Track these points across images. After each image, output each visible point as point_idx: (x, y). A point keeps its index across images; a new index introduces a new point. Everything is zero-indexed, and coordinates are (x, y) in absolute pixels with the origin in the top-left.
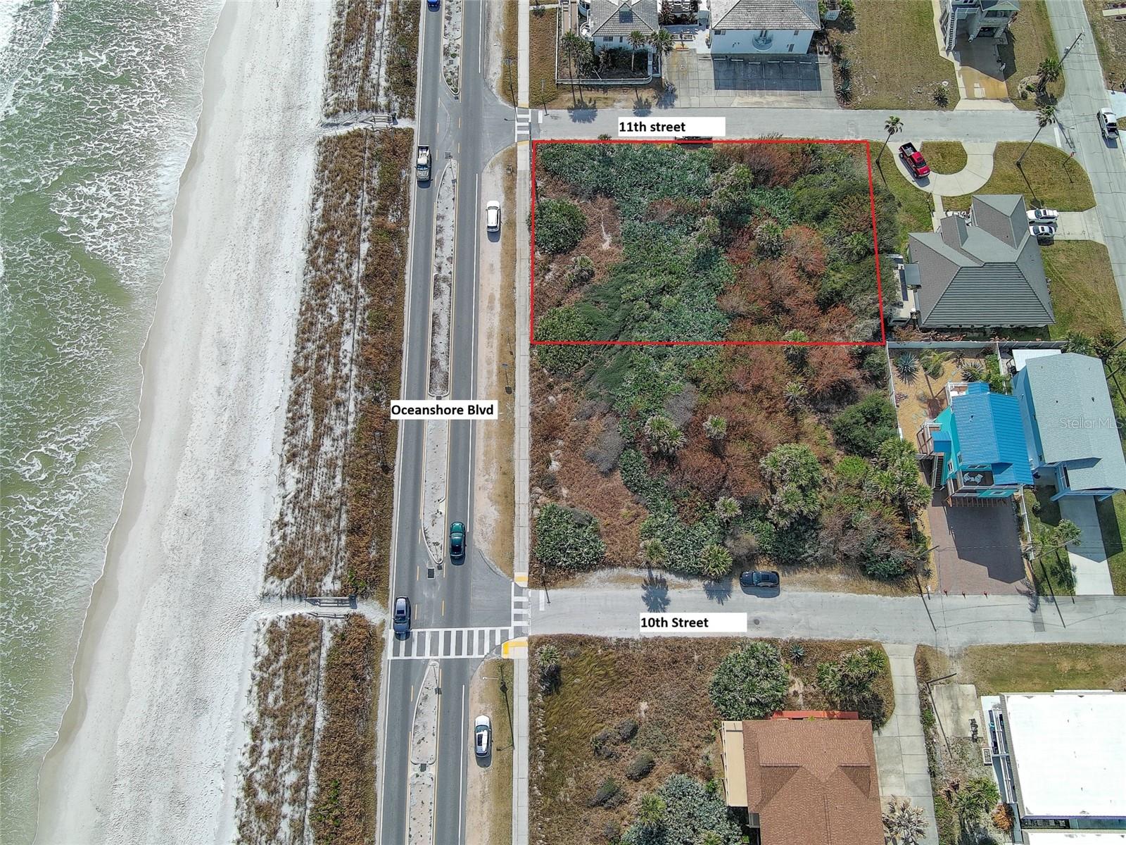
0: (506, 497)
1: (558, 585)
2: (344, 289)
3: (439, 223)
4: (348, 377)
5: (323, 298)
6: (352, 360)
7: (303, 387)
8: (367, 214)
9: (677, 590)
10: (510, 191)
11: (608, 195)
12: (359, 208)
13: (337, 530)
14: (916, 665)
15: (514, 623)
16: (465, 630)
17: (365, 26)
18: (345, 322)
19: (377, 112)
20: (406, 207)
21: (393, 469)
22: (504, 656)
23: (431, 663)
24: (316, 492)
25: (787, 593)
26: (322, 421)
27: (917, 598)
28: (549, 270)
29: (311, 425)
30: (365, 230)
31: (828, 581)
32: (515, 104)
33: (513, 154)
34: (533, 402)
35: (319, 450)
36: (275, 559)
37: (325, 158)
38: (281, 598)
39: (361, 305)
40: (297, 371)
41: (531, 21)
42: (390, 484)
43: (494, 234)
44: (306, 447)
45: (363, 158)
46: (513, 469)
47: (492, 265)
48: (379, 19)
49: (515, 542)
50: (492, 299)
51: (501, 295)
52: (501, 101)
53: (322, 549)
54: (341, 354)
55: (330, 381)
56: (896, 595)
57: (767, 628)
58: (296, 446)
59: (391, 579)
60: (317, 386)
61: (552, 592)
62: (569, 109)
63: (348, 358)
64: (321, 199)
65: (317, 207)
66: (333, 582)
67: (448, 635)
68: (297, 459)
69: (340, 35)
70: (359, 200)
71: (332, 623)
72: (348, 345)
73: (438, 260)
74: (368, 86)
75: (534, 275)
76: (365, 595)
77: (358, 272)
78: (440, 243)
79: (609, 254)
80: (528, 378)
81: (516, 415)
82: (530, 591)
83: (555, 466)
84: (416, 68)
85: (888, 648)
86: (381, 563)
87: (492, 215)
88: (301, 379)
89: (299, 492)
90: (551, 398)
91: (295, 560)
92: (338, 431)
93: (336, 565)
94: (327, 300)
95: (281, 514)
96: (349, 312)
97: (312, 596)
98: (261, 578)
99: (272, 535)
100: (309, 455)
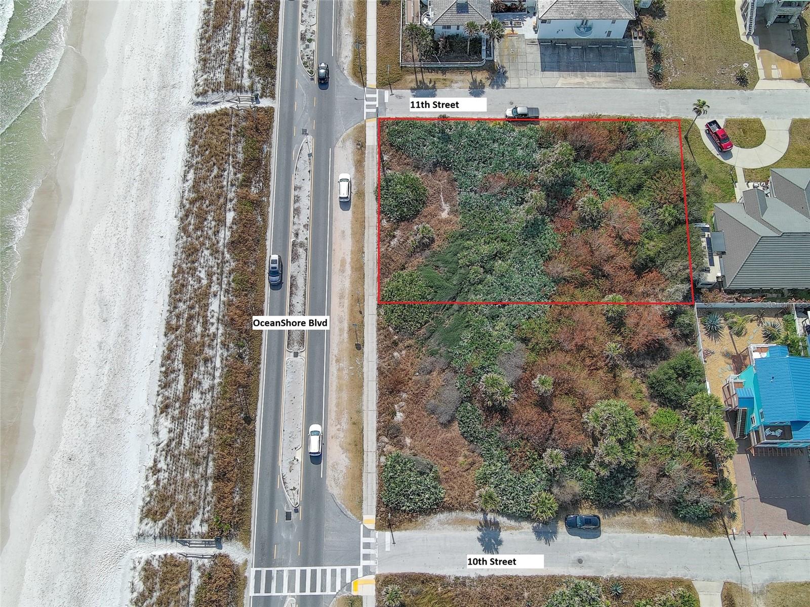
0: (356, 445)
1: (402, 527)
2: (211, 255)
3: (296, 193)
4: (215, 335)
5: (193, 262)
6: (218, 319)
7: (175, 343)
8: (232, 185)
9: (509, 532)
10: (359, 164)
11: (447, 168)
12: (226, 180)
13: (204, 477)
14: (723, 601)
15: (363, 563)
16: (319, 569)
17: (231, 14)
18: (212, 285)
19: (241, 92)
20: (267, 178)
21: (255, 420)
22: (354, 593)
23: (289, 599)
24: (186, 441)
25: (607, 534)
26: (192, 376)
27: (724, 539)
28: (394, 236)
29: (182, 378)
30: (231, 200)
31: (644, 523)
32: (364, 85)
33: (362, 130)
34: (380, 357)
35: (189, 402)
36: (149, 502)
37: (196, 133)
38: (155, 538)
39: (227, 269)
40: (170, 329)
41: (378, 9)
42: (252, 433)
43: (345, 204)
44: (177, 399)
45: (229, 134)
46: (362, 419)
47: (343, 232)
48: (243, 7)
49: (364, 487)
50: (343, 262)
51: (352, 259)
52: (352, 82)
53: (191, 494)
54: (209, 314)
55: (199, 339)
56: (704, 535)
57: (590, 567)
58: (168, 398)
59: (252, 522)
60: (187, 342)
61: (396, 534)
62: (412, 89)
63: (215, 318)
64: (192, 171)
65: (188, 178)
66: (201, 525)
67: (303, 573)
68: (170, 410)
69: (209, 22)
70: (226, 173)
71: (200, 563)
72: (215, 305)
73: (296, 227)
74: (233, 69)
75: (380, 240)
76: (229, 537)
77: (225, 239)
78: (297, 211)
79: (447, 222)
80: (375, 335)
81: (365, 370)
82: (377, 533)
83: (399, 416)
84: (276, 52)
85: (697, 585)
86: (244, 507)
87: (344, 186)
88: (173, 337)
89: (171, 440)
90: (396, 354)
91: (168, 504)
92: (206, 384)
93: (204, 509)
94: (196, 264)
95: (155, 461)
96: (216, 275)
97: (183, 538)
98: (137, 520)
99: (147, 479)
100: (180, 407)
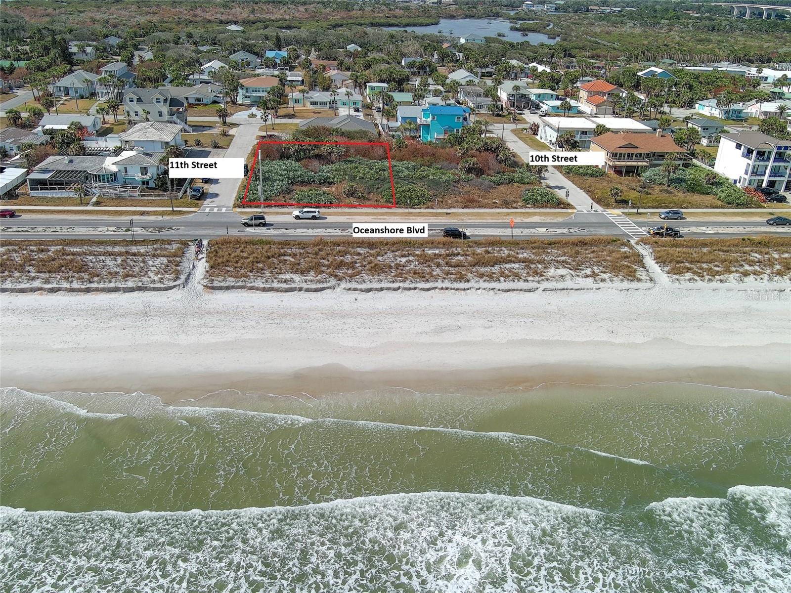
24: (563, 258)
44: (527, 267)
58: (528, 273)
68: (539, 271)
95: (587, 276)
99: (603, 280)
100: (535, 264)
